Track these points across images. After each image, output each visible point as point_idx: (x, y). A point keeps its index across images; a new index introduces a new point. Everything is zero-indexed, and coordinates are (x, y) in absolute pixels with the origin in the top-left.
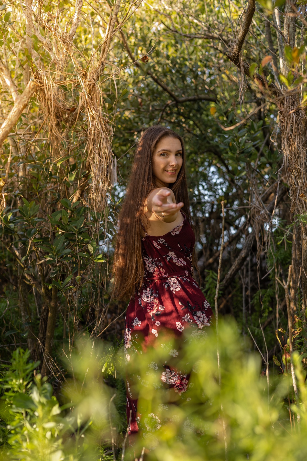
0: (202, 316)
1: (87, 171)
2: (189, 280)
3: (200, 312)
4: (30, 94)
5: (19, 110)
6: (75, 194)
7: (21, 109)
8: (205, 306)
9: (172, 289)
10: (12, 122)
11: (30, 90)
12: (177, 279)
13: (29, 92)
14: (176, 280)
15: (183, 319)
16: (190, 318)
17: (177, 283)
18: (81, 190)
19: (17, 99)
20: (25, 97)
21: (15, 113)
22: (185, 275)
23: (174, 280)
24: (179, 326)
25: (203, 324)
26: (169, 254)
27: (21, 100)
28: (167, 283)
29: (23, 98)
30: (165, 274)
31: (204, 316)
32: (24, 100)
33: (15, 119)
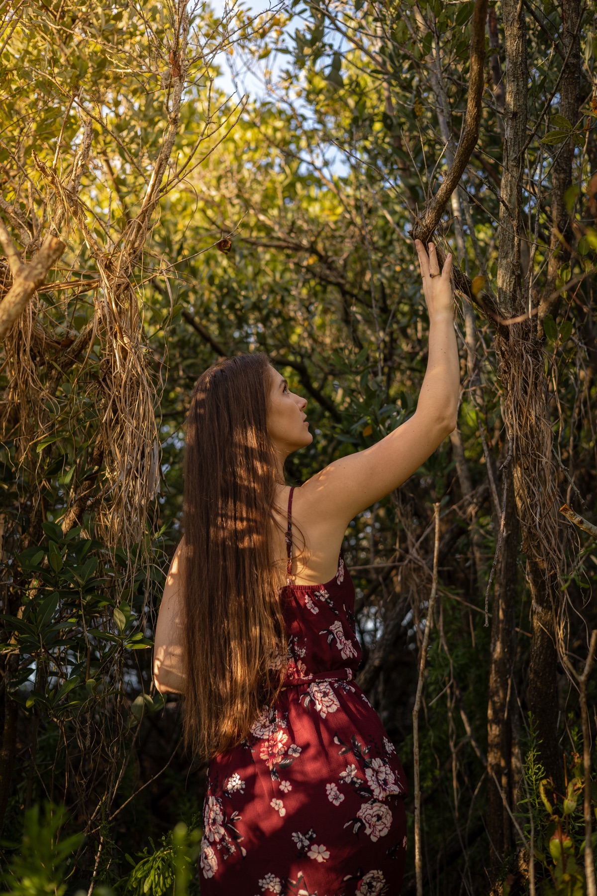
0: (383, 769)
1: (96, 468)
2: (353, 690)
3: (378, 760)
4: (51, 261)
5: (25, 291)
6: (67, 516)
7: (29, 290)
8: (387, 749)
9: (319, 707)
10: (9, 315)
11: (51, 253)
12: (331, 684)
13: (49, 256)
14: (329, 687)
15: (343, 778)
16: (356, 776)
17: (331, 693)
18: (79, 506)
19: (20, 271)
20: (40, 266)
21: (18, 299)
22: (347, 677)
23: (324, 687)
24: (333, 793)
25: (384, 790)
26: (332, 628)
27: (30, 273)
28: (308, 694)
29: (35, 268)
30: (306, 674)
31: (388, 768)
32: (36, 272)
33: (17, 311)
